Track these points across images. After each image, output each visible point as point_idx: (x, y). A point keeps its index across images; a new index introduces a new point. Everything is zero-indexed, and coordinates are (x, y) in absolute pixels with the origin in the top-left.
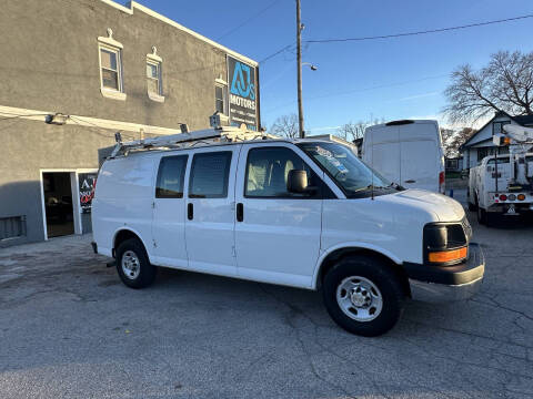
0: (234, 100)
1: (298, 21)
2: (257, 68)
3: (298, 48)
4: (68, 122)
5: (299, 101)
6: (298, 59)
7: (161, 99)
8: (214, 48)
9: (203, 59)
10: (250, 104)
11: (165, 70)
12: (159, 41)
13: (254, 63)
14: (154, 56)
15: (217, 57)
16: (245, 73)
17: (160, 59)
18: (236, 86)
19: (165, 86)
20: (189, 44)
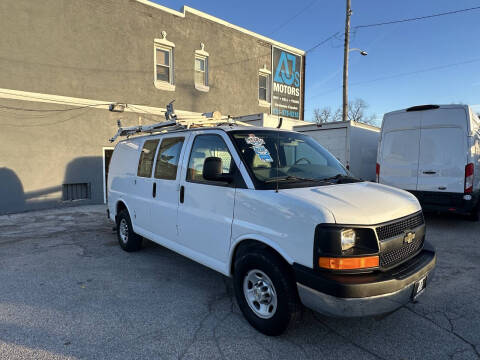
0: (276, 87)
2: (304, 57)
3: (346, 35)
4: (126, 110)
6: (346, 45)
7: (206, 89)
8: (260, 40)
9: (248, 51)
10: (293, 91)
11: (211, 63)
12: (207, 38)
13: (300, 52)
14: (202, 52)
15: (263, 49)
16: (290, 62)
17: (208, 54)
18: (280, 75)
19: (211, 77)
20: (236, 39)
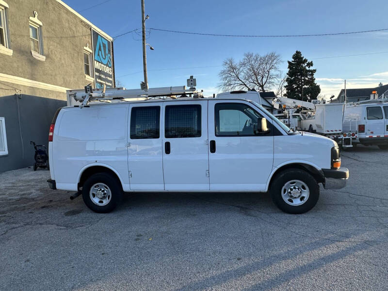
0: (97, 65)
1: (143, 12)
2: (112, 43)
3: (143, 32)
5: (145, 71)
6: (144, 40)
7: (43, 58)
8: (82, 21)
9: (74, 29)
10: (108, 70)
11: (45, 34)
12: (39, 7)
13: (110, 38)
14: (36, 20)
15: (85, 29)
17: (41, 23)
18: (99, 55)
19: (45, 47)
20: (63, 15)
